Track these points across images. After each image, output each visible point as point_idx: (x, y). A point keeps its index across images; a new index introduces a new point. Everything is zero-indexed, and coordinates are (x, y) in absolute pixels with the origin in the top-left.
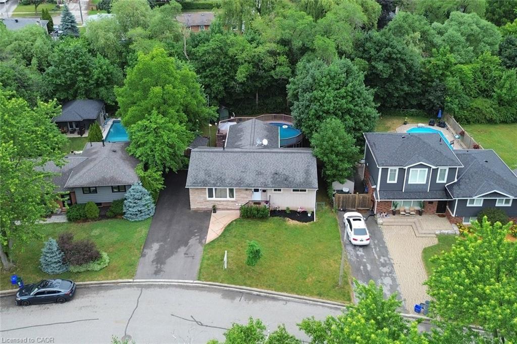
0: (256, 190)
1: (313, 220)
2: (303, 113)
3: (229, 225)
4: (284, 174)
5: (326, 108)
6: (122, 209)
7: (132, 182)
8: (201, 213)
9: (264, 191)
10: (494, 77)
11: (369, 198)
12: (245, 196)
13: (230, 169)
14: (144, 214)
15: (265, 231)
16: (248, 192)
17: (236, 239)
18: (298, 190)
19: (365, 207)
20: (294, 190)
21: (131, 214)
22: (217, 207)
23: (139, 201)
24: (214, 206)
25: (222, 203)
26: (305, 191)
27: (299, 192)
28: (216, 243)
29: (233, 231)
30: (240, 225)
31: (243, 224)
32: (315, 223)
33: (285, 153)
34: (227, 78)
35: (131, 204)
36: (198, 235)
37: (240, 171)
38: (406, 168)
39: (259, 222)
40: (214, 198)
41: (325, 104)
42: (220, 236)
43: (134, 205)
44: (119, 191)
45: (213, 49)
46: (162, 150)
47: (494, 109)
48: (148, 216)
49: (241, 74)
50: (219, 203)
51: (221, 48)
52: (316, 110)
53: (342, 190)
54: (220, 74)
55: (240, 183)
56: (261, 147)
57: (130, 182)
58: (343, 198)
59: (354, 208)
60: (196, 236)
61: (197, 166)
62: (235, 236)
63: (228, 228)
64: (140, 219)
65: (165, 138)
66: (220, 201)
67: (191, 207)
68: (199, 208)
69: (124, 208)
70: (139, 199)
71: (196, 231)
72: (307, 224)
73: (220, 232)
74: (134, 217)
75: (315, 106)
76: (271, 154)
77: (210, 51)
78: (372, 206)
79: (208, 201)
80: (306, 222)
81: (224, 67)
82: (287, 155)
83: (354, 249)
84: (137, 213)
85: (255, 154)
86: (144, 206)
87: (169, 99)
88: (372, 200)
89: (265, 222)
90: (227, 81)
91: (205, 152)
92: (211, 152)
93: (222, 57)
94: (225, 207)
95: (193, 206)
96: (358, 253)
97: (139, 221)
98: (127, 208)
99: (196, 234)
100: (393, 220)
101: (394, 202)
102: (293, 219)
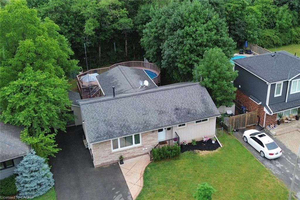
0: (161, 130)
1: (220, 146)
2: (176, 50)
3: (146, 172)
4: (185, 108)
5: (200, 41)
6: (15, 188)
7: (23, 153)
8: (108, 167)
9: (169, 129)
10: (273, 13)
11: (255, 115)
12: (152, 138)
13: (130, 114)
14: (44, 186)
15: (185, 169)
16: (154, 134)
17: (162, 186)
18: (200, 121)
19: (252, 123)
20: (197, 122)
21: (28, 191)
22: (124, 157)
23: (36, 173)
24: (121, 157)
25: (128, 151)
26: (207, 120)
27: (202, 122)
28: (144, 196)
29: (153, 177)
30: (156, 170)
31: (159, 167)
32: (223, 149)
33: (176, 88)
34: (73, 35)
35: (27, 180)
36: (119, 194)
37: (141, 114)
38: (289, 80)
39: (172, 161)
40: (120, 149)
41: (199, 38)
42: (144, 187)
43: (32, 179)
44: (5, 168)
45: (56, 8)
46: (49, 109)
47: (277, 35)
48: (49, 188)
49: (89, 28)
50: (125, 152)
51: (62, 6)
52: (190, 45)
53: (226, 113)
54: (67, 31)
55: (146, 126)
56: (144, 89)
57: (20, 153)
58: (236, 119)
59: (244, 126)
60: (117, 195)
61: (93, 118)
62: (159, 183)
63: (146, 176)
64: (41, 193)
65: (50, 95)
66: (126, 150)
67: (95, 165)
68: (104, 163)
69: (18, 186)
70: (35, 171)
71: (114, 189)
72: (217, 151)
73: (141, 183)
74: (34, 193)
75: (189, 41)
76: (164, 91)
77: (53, 10)
78: (258, 121)
79: (113, 153)
80: (215, 150)
81: (69, 24)
82: (178, 89)
83: (272, 163)
84: (36, 187)
85: (149, 95)
86: (43, 177)
87: (43, 52)
88: (258, 116)
89: (179, 159)
90: (74, 38)
91: (96, 102)
92: (103, 101)
93: (65, 15)
94: (132, 155)
95: (97, 163)
96: (277, 166)
97: (40, 196)
98: (22, 185)
99: (117, 193)
100: (281, 129)
101: (278, 113)
102: (202, 150)
